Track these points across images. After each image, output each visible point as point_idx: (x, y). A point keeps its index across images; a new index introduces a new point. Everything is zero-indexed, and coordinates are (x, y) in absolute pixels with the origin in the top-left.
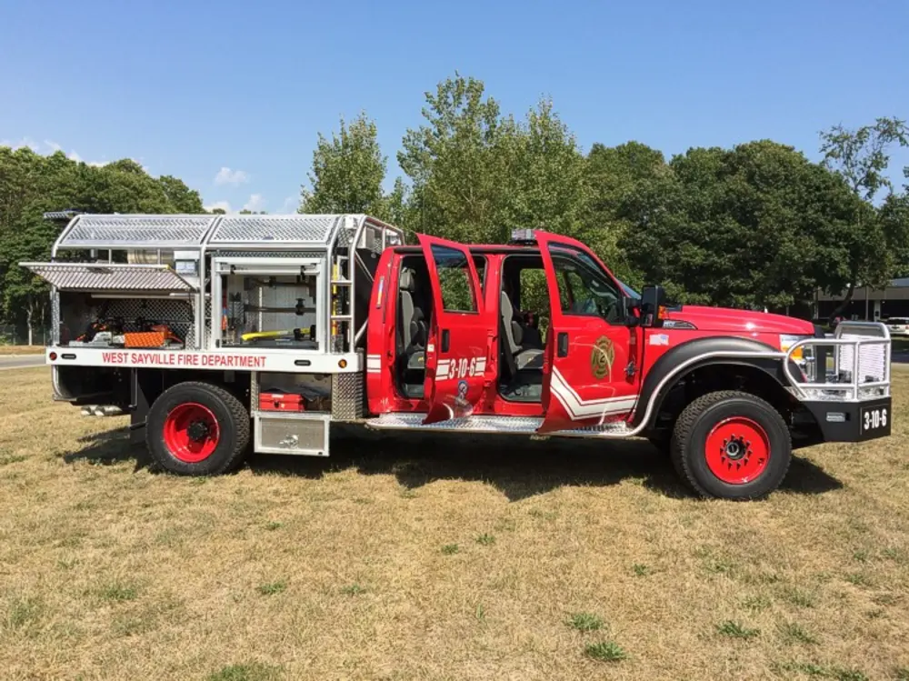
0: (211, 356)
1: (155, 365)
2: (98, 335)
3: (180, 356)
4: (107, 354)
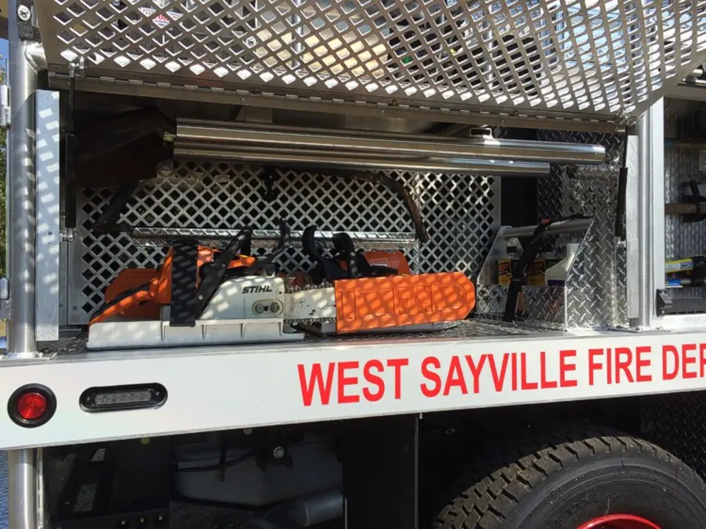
0: (686, 347)
1: (511, 397)
2: (230, 289)
3: (593, 353)
4: (317, 368)
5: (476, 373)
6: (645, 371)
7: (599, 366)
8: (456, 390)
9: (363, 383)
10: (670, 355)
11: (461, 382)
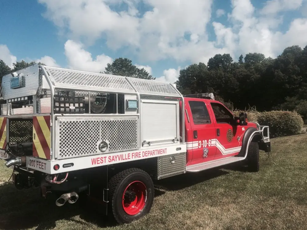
0: (146, 152)
4: (94, 159)
5: (116, 158)
6: (140, 156)
7: (133, 156)
8: (113, 161)
9: (100, 161)
10: (144, 153)
11: (114, 160)
